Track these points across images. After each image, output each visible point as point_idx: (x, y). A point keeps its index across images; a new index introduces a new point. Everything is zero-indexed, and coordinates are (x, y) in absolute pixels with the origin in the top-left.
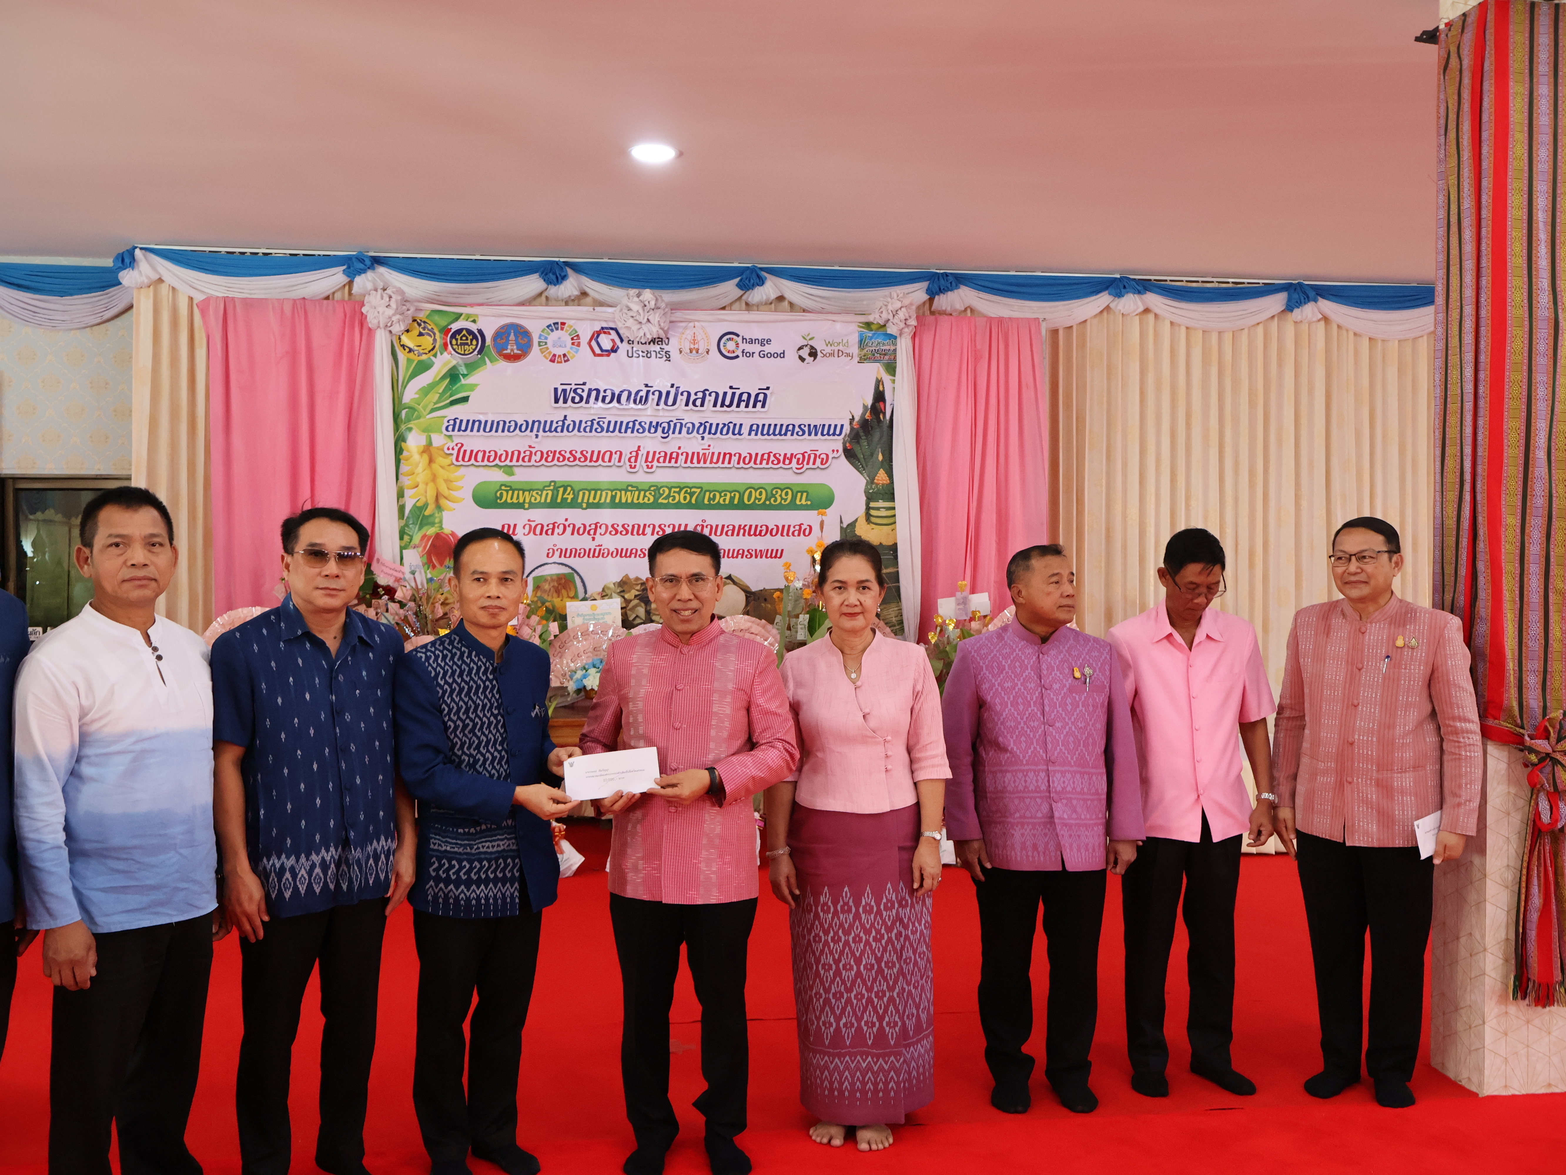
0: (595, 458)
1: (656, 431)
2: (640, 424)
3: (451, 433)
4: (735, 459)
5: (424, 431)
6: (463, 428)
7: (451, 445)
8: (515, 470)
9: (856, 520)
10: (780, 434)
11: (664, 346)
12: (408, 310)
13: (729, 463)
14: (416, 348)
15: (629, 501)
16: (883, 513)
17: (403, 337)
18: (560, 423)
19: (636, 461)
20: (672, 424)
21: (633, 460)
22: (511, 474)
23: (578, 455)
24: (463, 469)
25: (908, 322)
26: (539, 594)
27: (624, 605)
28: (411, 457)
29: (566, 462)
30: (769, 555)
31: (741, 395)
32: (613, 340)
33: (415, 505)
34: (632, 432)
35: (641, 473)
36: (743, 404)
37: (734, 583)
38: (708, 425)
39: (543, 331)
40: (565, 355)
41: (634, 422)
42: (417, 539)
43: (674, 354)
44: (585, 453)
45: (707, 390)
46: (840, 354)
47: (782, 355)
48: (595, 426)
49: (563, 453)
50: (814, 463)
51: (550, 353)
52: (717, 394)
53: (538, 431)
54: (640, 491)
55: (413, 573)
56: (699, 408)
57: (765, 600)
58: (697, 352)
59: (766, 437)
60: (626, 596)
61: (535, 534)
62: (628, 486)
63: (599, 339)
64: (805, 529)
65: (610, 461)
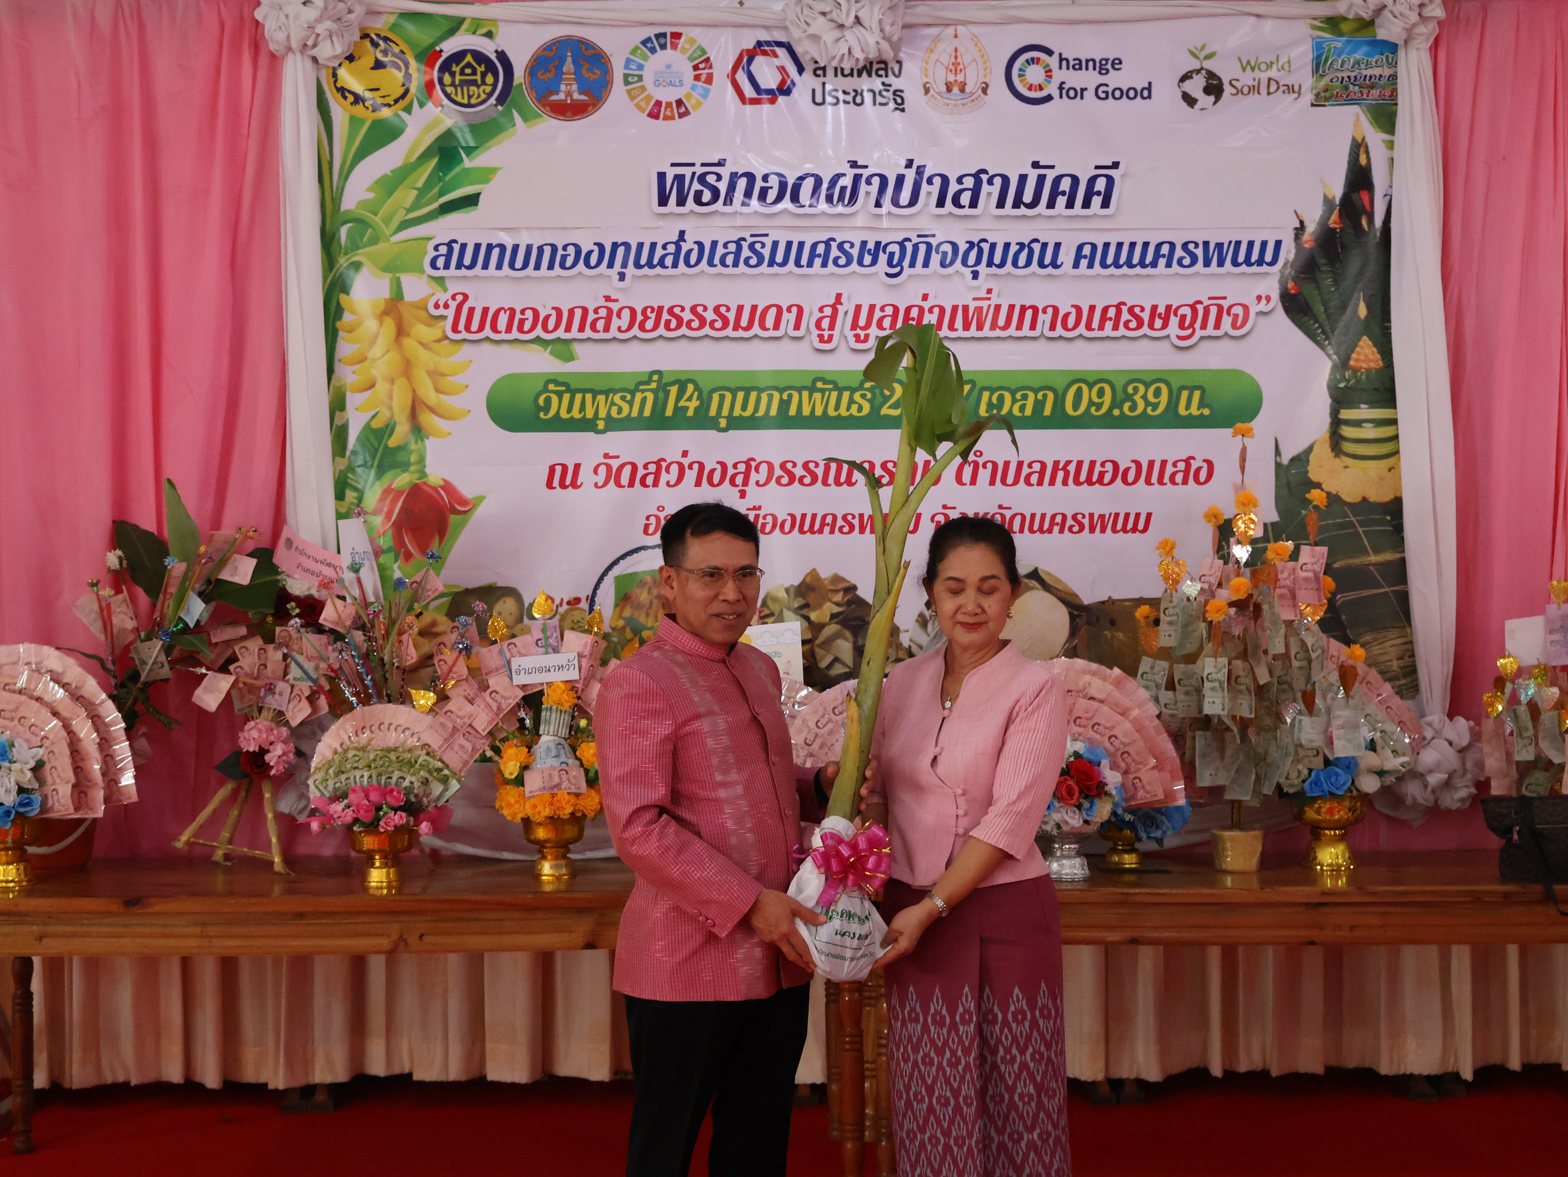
0: (744, 322)
1: (874, 262)
2: (840, 246)
3: (441, 273)
4: (1044, 319)
5: (386, 269)
6: (467, 261)
7: (443, 297)
8: (577, 348)
9: (1310, 448)
10: (1142, 264)
11: (891, 79)
12: (350, 11)
13: (1033, 327)
14: (368, 95)
15: (819, 412)
16: (1369, 432)
17: (342, 73)
18: (671, 248)
19: (832, 327)
20: (909, 246)
21: (825, 323)
22: (569, 357)
23: (710, 316)
24: (466, 347)
25: (1429, 12)
26: (627, 613)
27: (809, 636)
28: (360, 324)
29: (684, 330)
30: (1119, 526)
31: (1058, 180)
32: (782, 69)
33: (367, 426)
34: (824, 265)
35: (843, 349)
36: (1061, 201)
37: (1046, 586)
38: (986, 247)
39: (634, 51)
40: (680, 103)
41: (827, 243)
42: (372, 498)
43: (913, 96)
44: (723, 310)
45: (985, 171)
46: (1273, 87)
47: (1146, 92)
48: (746, 252)
49: (677, 310)
50: (1217, 326)
51: (649, 97)
52: (1006, 180)
53: (624, 265)
54: (840, 390)
55: (355, 569)
56: (967, 211)
57: (1113, 622)
58: (962, 90)
59: (1112, 270)
60: (813, 616)
61: (619, 484)
62: (815, 380)
63: (751, 68)
64: (1198, 470)
65: (776, 326)
